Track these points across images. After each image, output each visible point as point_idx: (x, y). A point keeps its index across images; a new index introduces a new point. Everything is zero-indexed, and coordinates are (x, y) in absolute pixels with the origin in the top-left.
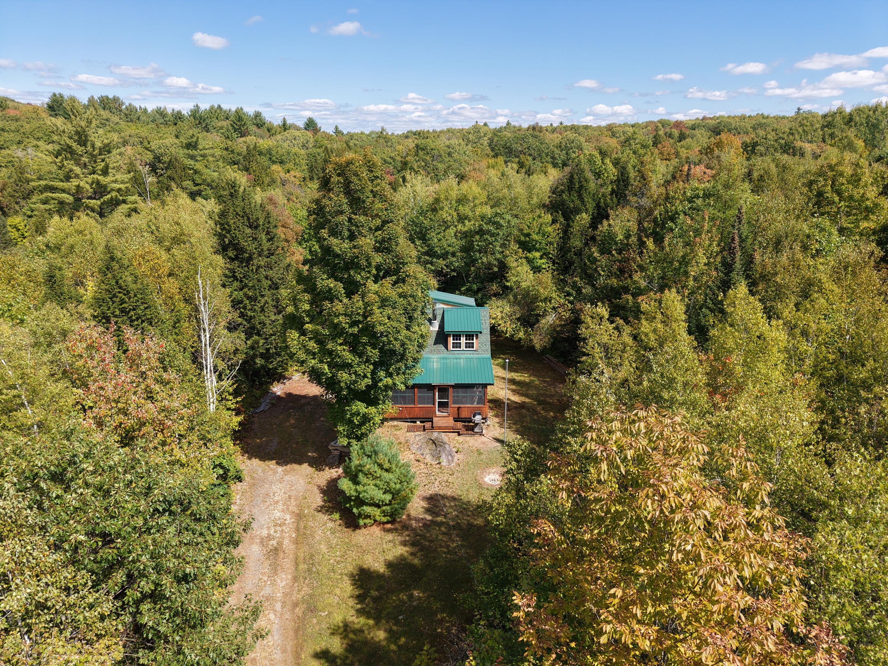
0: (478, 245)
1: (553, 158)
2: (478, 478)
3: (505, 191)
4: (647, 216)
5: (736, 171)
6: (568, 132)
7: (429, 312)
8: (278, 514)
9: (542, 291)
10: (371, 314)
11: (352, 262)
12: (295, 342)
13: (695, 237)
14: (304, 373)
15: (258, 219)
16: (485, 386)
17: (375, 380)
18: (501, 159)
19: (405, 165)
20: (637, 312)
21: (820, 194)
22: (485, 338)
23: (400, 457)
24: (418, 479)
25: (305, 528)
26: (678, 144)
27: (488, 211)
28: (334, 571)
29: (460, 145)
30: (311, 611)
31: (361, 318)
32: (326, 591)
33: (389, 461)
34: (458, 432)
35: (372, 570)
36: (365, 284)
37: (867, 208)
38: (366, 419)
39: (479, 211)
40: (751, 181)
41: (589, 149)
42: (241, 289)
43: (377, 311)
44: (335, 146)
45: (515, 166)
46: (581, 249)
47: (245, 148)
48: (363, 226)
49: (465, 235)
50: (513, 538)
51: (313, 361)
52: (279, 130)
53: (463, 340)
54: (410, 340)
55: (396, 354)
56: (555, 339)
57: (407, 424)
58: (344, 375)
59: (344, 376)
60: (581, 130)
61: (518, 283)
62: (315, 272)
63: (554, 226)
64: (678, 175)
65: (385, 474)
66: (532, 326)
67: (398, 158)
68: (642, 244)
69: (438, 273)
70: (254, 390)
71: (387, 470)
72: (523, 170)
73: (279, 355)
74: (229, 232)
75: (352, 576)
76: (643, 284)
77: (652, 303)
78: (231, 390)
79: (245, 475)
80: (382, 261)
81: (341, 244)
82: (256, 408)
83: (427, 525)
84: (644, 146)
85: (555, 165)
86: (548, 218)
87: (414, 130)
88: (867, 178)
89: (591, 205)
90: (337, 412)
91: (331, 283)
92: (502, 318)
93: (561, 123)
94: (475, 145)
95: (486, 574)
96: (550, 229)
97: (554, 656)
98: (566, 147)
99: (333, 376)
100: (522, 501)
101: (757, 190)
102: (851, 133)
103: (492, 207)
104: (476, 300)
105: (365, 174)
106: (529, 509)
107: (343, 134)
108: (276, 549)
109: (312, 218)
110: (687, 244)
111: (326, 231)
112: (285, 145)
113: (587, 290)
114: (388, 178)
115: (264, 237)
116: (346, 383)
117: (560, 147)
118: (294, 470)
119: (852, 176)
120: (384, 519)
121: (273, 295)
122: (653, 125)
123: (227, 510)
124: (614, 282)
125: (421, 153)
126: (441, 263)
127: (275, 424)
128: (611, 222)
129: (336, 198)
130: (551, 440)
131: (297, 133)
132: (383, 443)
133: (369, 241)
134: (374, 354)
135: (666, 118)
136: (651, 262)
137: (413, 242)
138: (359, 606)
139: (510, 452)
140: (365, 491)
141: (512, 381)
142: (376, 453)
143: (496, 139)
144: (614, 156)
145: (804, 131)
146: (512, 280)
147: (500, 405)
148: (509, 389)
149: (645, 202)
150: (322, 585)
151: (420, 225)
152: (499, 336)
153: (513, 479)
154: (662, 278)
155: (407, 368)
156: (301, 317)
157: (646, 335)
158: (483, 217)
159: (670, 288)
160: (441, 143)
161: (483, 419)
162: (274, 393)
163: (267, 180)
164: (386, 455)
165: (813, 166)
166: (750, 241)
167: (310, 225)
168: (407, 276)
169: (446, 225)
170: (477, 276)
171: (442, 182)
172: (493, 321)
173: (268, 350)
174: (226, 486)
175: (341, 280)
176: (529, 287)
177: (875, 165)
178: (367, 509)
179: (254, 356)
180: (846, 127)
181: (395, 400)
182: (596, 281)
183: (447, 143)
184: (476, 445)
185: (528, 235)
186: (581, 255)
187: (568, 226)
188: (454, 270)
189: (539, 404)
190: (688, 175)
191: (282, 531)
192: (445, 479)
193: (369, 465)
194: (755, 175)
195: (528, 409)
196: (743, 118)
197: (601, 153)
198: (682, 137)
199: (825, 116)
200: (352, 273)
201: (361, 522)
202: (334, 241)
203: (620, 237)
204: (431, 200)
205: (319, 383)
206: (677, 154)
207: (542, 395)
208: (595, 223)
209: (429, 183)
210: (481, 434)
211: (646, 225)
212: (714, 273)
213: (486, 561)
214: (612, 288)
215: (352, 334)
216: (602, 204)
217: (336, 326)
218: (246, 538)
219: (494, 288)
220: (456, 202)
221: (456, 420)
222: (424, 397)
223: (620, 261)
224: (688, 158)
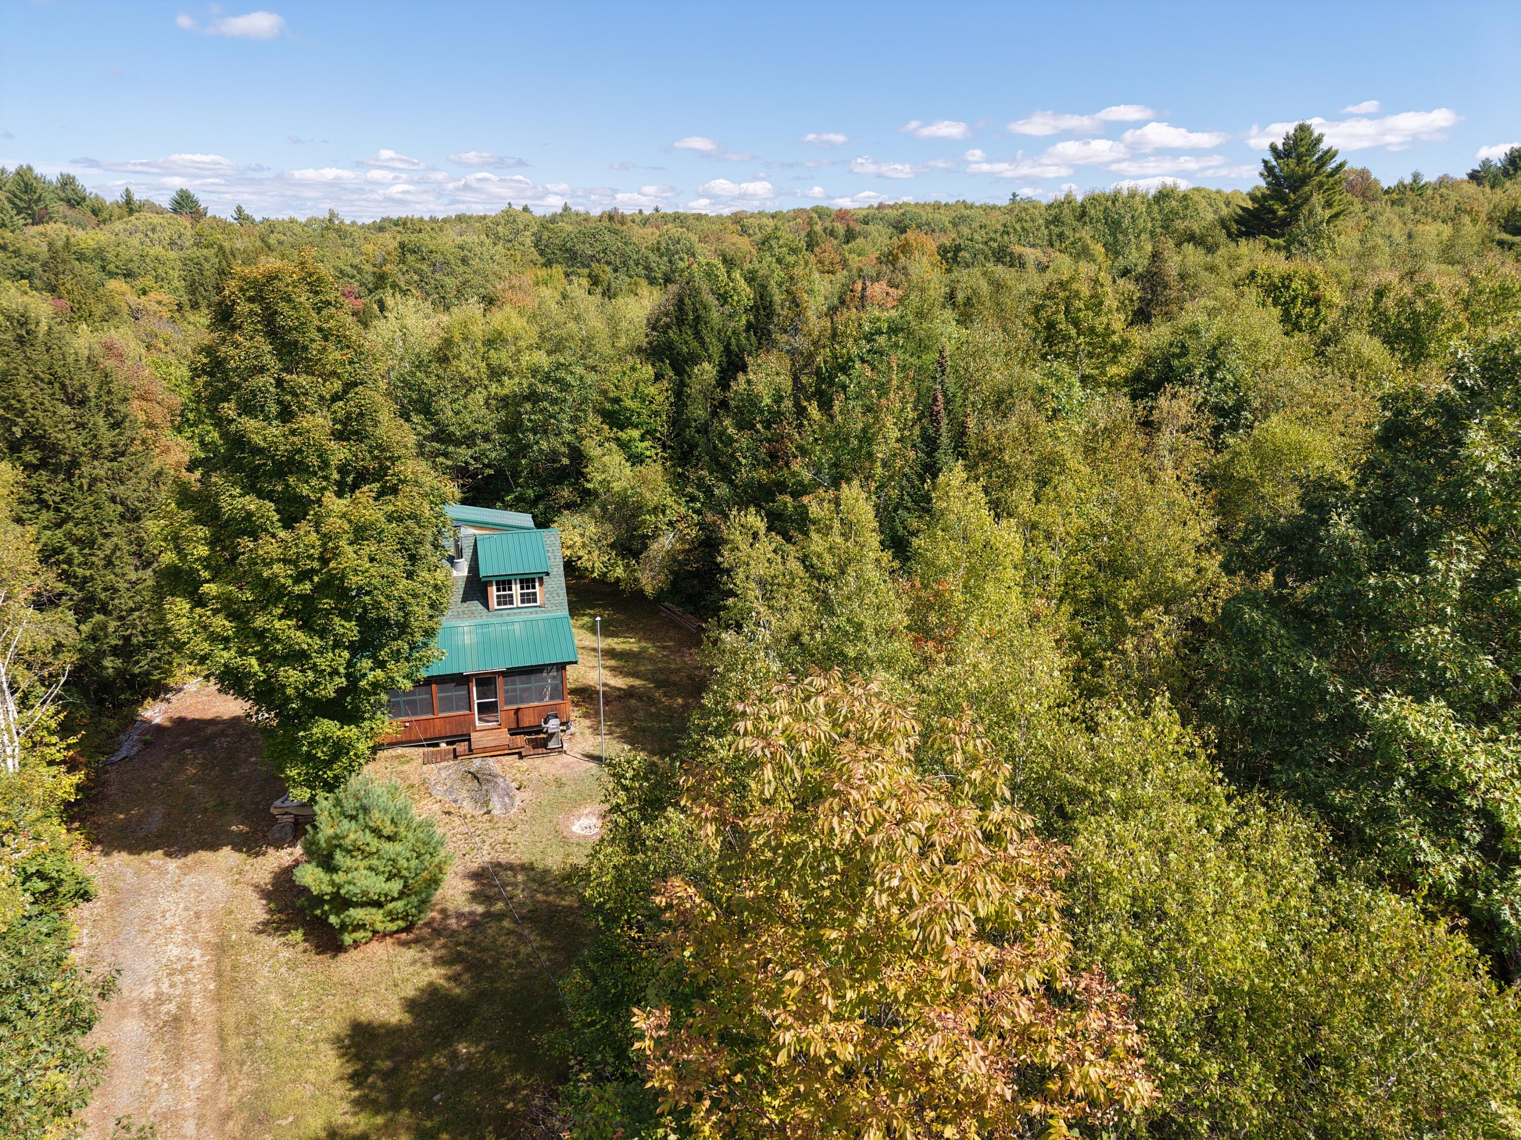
0: (530, 420)
1: (647, 268)
2: (561, 827)
3: (571, 325)
4: (806, 366)
5: (932, 292)
6: (670, 225)
7: (449, 544)
8: (176, 952)
9: (648, 495)
10: (336, 553)
11: (291, 460)
12: (184, 620)
13: (879, 397)
14: (207, 677)
15: (84, 386)
16: (561, 667)
17: (353, 679)
18: (558, 270)
19: (381, 279)
20: (803, 521)
21: (1051, 325)
22: (557, 582)
23: (414, 811)
24: (451, 845)
25: (234, 968)
26: (846, 247)
27: (542, 359)
28: (299, 1039)
29: (482, 244)
30: (260, 1122)
31: (316, 565)
32: (286, 1078)
33: (392, 821)
34: (519, 753)
35: (376, 1024)
36: (319, 501)
37: (1114, 346)
38: (340, 749)
39: (526, 359)
40: (954, 305)
41: (706, 255)
42: (59, 526)
43: (349, 550)
44: (239, 244)
45: (585, 282)
46: (706, 422)
47: (45, 247)
48: (305, 394)
49: (504, 402)
50: (628, 921)
51: (225, 654)
52: (117, 211)
53: (516, 590)
54: (415, 596)
55: (390, 626)
56: (676, 574)
57: (421, 750)
58: (291, 672)
59: (291, 676)
60: (691, 221)
61: (605, 483)
62: (215, 484)
63: (657, 385)
64: (848, 299)
65: (387, 846)
66: (636, 555)
67: (368, 268)
68: (801, 412)
69: (460, 472)
70: (104, 719)
71: (389, 839)
72: (599, 290)
73: (152, 647)
74: (21, 413)
75: (337, 1040)
76: (807, 476)
77: (825, 504)
78: (53, 725)
79: (96, 886)
80: (350, 457)
81: (265, 428)
82: (112, 753)
83: (476, 924)
84: (794, 251)
85: (652, 281)
86: (648, 371)
87: (395, 216)
88: (1111, 302)
89: (716, 349)
90: (282, 743)
91: (251, 503)
92: (584, 546)
93: (657, 210)
94: (509, 245)
95: (586, 991)
96: (652, 390)
97: (707, 1103)
98: (668, 249)
99: (270, 677)
100: (640, 857)
101: (964, 320)
102: (1086, 233)
103: (549, 353)
104: (534, 517)
105: (303, 297)
106: (652, 868)
107: (253, 222)
108: (176, 1019)
109: (200, 382)
110: (868, 409)
111: (233, 405)
112: (135, 241)
113: (722, 490)
114: (349, 304)
115: (101, 422)
116: (296, 688)
117: (658, 249)
118: (202, 863)
119: (1092, 297)
120: (393, 927)
121: (130, 532)
122: (805, 216)
123: (58, 960)
124: (762, 474)
125: (410, 258)
126: (464, 453)
127: (155, 780)
128: (751, 376)
129: (248, 344)
130: (682, 747)
131: (156, 219)
132: (379, 791)
133: (321, 420)
134: (349, 630)
135: (824, 204)
136: (816, 440)
137: (408, 420)
138: (356, 1093)
139: (614, 775)
140: (349, 883)
141: (610, 653)
142: (366, 810)
143: (545, 235)
144: (747, 266)
145: (1023, 229)
146: (595, 479)
147: (590, 697)
148: (605, 667)
149: (801, 342)
150: (277, 1068)
151: (419, 388)
152: (582, 577)
153: (621, 821)
154: (836, 465)
155: (413, 647)
156: (192, 571)
157: (819, 556)
158: (535, 371)
159: (849, 480)
160: (449, 240)
161: (562, 724)
162: (147, 722)
163: (99, 309)
164: (386, 811)
165: (1039, 283)
166: (958, 401)
167: (198, 394)
168: (400, 480)
169: (468, 385)
170: (533, 474)
171: (454, 310)
172: (568, 553)
173: (127, 639)
174: (55, 915)
175: (269, 496)
176: (626, 490)
177: (1121, 282)
178: (357, 914)
179: (100, 654)
180: (1079, 225)
181: (395, 709)
182: (734, 473)
183: (459, 240)
184: (553, 771)
185: (617, 400)
186: (706, 432)
187: (682, 384)
188: (489, 466)
189: (658, 687)
190: (863, 297)
191: (187, 982)
192: (501, 838)
193: (353, 833)
194: (960, 297)
195: (640, 698)
196: (937, 206)
197: (724, 261)
198: (850, 236)
199: (1050, 207)
200: (291, 480)
201: (348, 939)
202: (250, 424)
203: (767, 401)
204: (435, 342)
205: (241, 693)
206: (844, 263)
207: (661, 670)
208: (725, 378)
209: (430, 311)
210: (561, 751)
211: (804, 379)
212: (912, 454)
213: (585, 968)
214: (761, 485)
215: (300, 597)
216: (734, 347)
217: (266, 584)
218: (107, 1011)
219: (566, 493)
220: (484, 344)
221: (513, 732)
222: (450, 698)
223: (769, 441)
224: (861, 270)
